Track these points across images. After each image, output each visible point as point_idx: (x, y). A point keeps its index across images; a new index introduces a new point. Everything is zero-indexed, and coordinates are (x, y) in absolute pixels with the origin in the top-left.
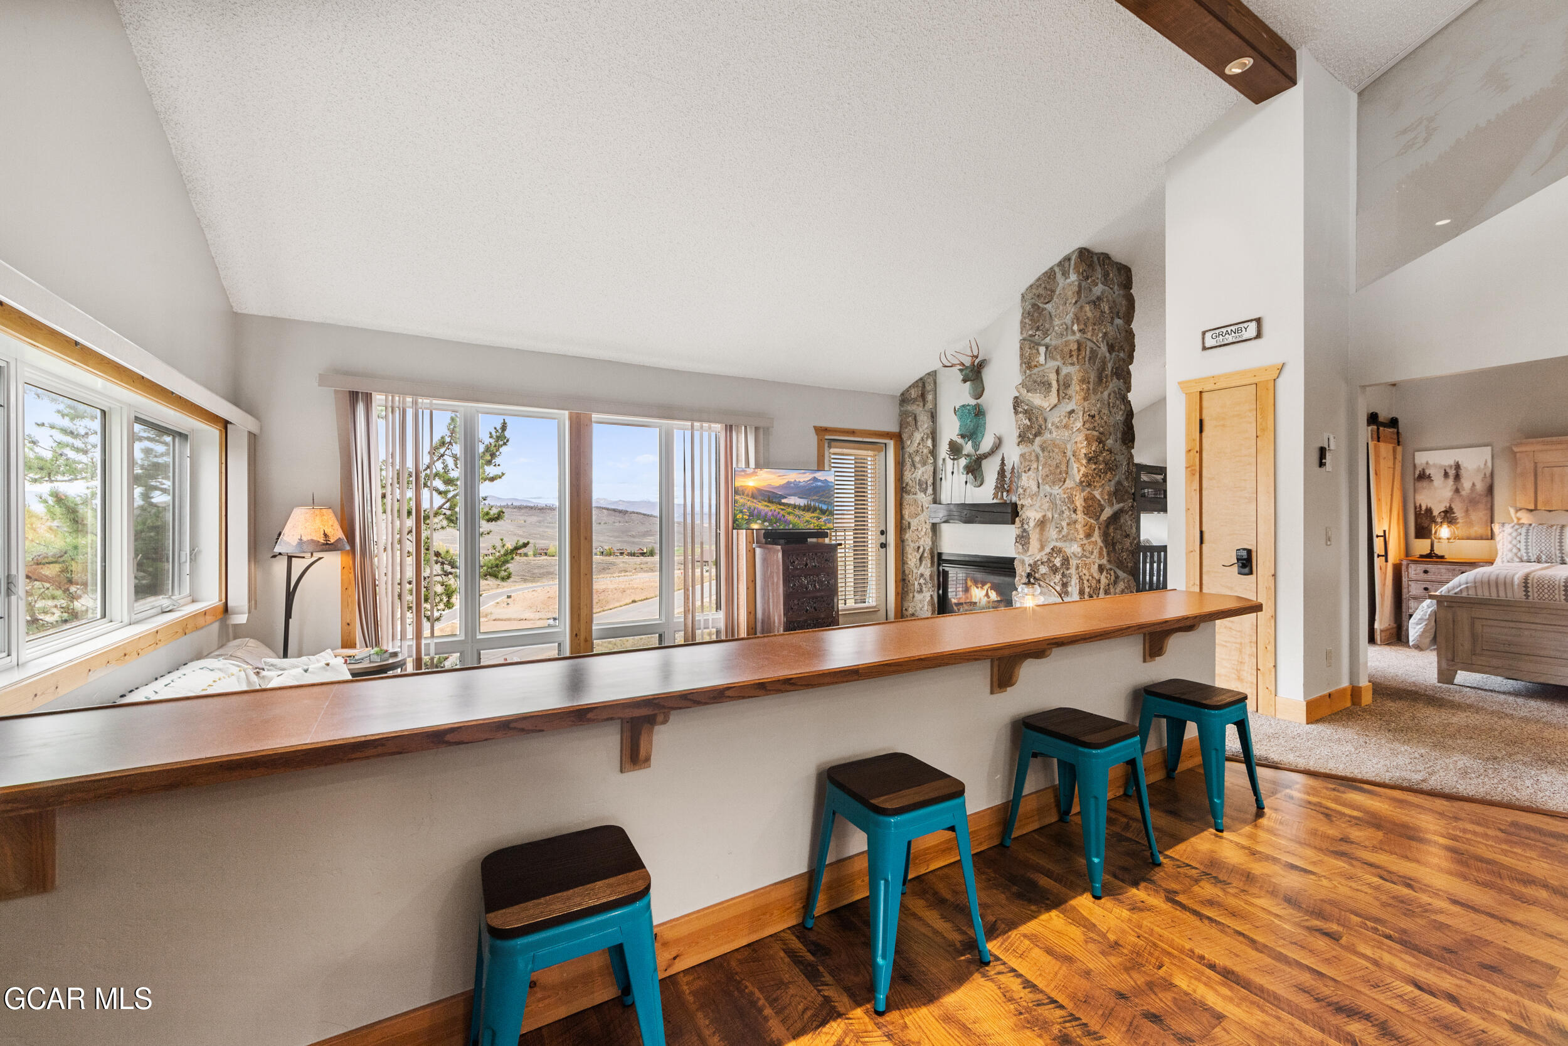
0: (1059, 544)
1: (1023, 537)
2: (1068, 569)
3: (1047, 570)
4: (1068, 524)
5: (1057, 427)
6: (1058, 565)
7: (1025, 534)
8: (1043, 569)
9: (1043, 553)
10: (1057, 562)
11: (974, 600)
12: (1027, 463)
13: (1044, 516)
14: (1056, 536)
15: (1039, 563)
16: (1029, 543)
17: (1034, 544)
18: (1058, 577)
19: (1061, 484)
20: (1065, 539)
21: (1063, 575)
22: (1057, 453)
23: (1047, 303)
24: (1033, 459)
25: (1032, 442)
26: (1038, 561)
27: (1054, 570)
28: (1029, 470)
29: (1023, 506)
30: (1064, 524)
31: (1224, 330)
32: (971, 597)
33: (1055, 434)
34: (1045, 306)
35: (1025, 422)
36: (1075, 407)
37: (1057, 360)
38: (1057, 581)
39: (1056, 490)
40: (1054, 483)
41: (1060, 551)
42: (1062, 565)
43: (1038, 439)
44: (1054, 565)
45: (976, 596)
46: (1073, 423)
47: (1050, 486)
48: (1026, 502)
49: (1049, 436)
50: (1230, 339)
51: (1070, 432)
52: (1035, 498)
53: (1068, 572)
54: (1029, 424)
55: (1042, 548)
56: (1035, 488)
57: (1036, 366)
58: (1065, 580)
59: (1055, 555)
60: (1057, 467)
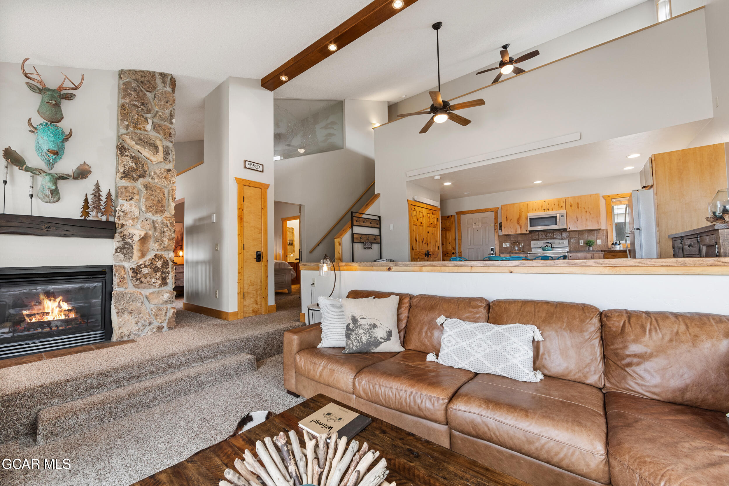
0: (160, 253)
1: (124, 248)
2: (167, 268)
3: (150, 270)
4: (169, 240)
5: (159, 177)
6: (159, 266)
7: (126, 246)
8: (145, 271)
9: (145, 259)
10: (159, 264)
11: (46, 311)
12: (128, 194)
13: (146, 234)
14: (157, 248)
15: (143, 266)
16: (132, 253)
17: (136, 253)
18: (158, 275)
19: (162, 214)
20: (165, 249)
21: (162, 273)
22: (159, 193)
23: (148, 91)
24: (135, 192)
25: (135, 180)
26: (141, 265)
27: (156, 270)
28: (130, 199)
29: (123, 225)
30: (165, 239)
31: (253, 164)
32: (44, 309)
33: (156, 180)
34: (146, 92)
35: (131, 164)
36: (171, 168)
37: (160, 134)
38: (158, 277)
39: (158, 218)
40: (156, 212)
41: (161, 257)
42: (162, 266)
43: (141, 180)
44: (157, 267)
45: (48, 308)
46: (171, 177)
47: (153, 214)
48: (128, 222)
49: (150, 180)
50: (254, 168)
51: (169, 182)
52: (136, 221)
53: (167, 270)
54: (135, 167)
55: (143, 255)
56: (137, 213)
57: (140, 129)
58: (164, 276)
59: (157, 260)
60: (159, 202)
